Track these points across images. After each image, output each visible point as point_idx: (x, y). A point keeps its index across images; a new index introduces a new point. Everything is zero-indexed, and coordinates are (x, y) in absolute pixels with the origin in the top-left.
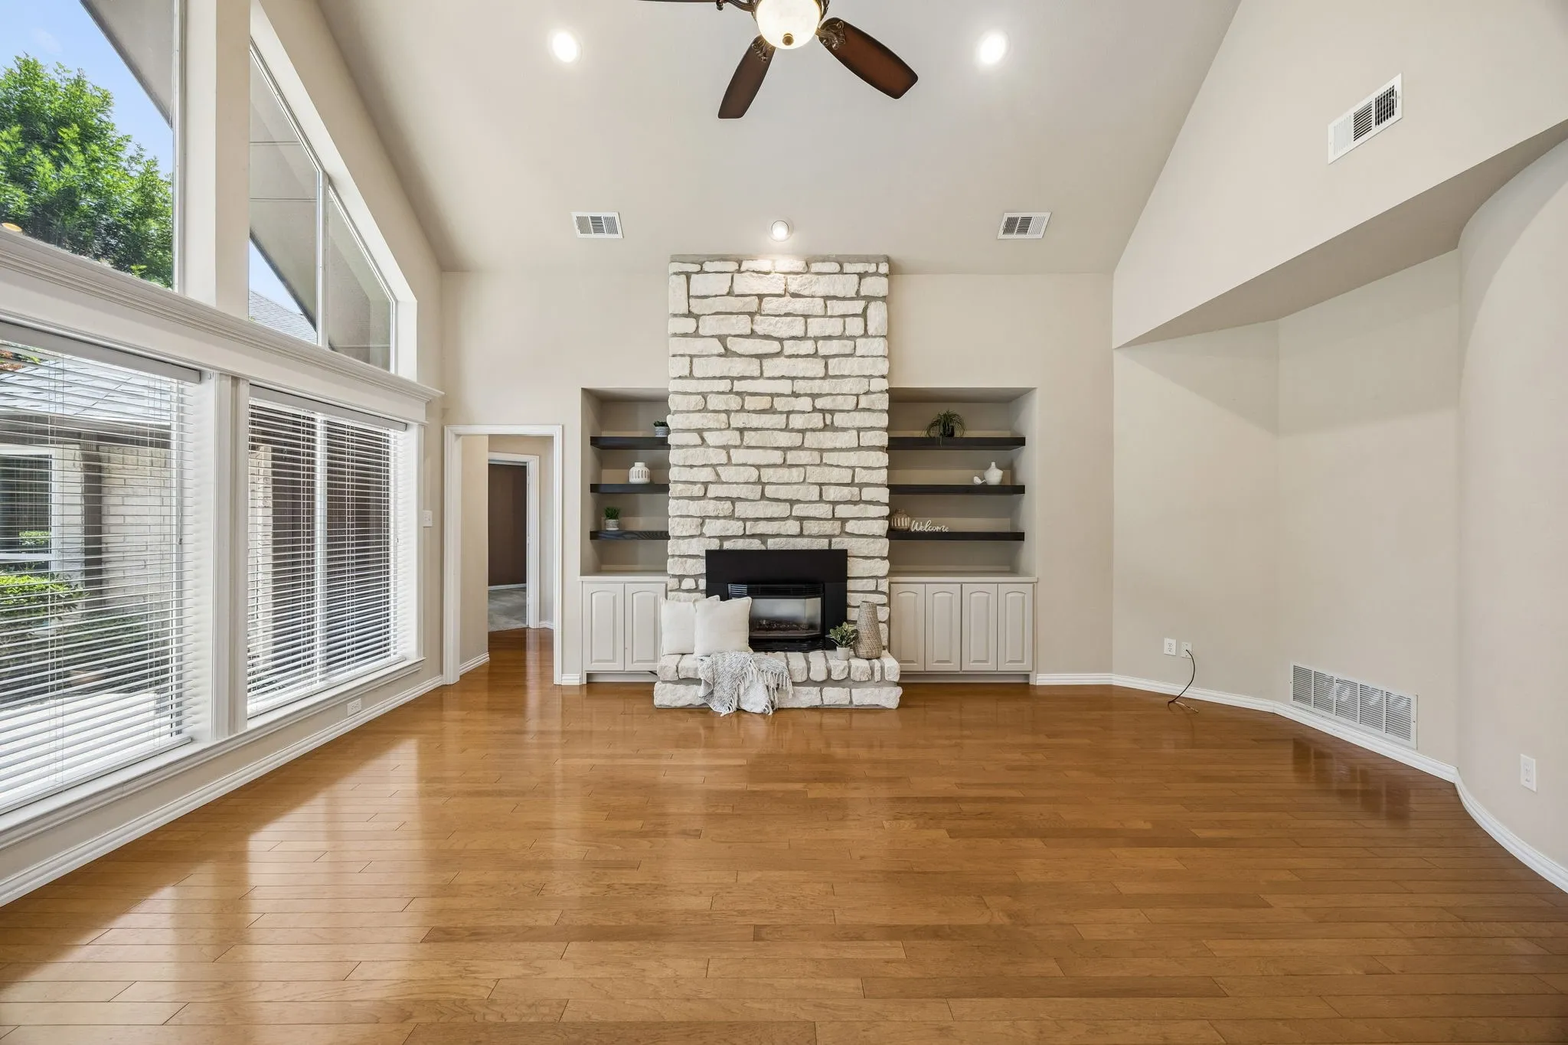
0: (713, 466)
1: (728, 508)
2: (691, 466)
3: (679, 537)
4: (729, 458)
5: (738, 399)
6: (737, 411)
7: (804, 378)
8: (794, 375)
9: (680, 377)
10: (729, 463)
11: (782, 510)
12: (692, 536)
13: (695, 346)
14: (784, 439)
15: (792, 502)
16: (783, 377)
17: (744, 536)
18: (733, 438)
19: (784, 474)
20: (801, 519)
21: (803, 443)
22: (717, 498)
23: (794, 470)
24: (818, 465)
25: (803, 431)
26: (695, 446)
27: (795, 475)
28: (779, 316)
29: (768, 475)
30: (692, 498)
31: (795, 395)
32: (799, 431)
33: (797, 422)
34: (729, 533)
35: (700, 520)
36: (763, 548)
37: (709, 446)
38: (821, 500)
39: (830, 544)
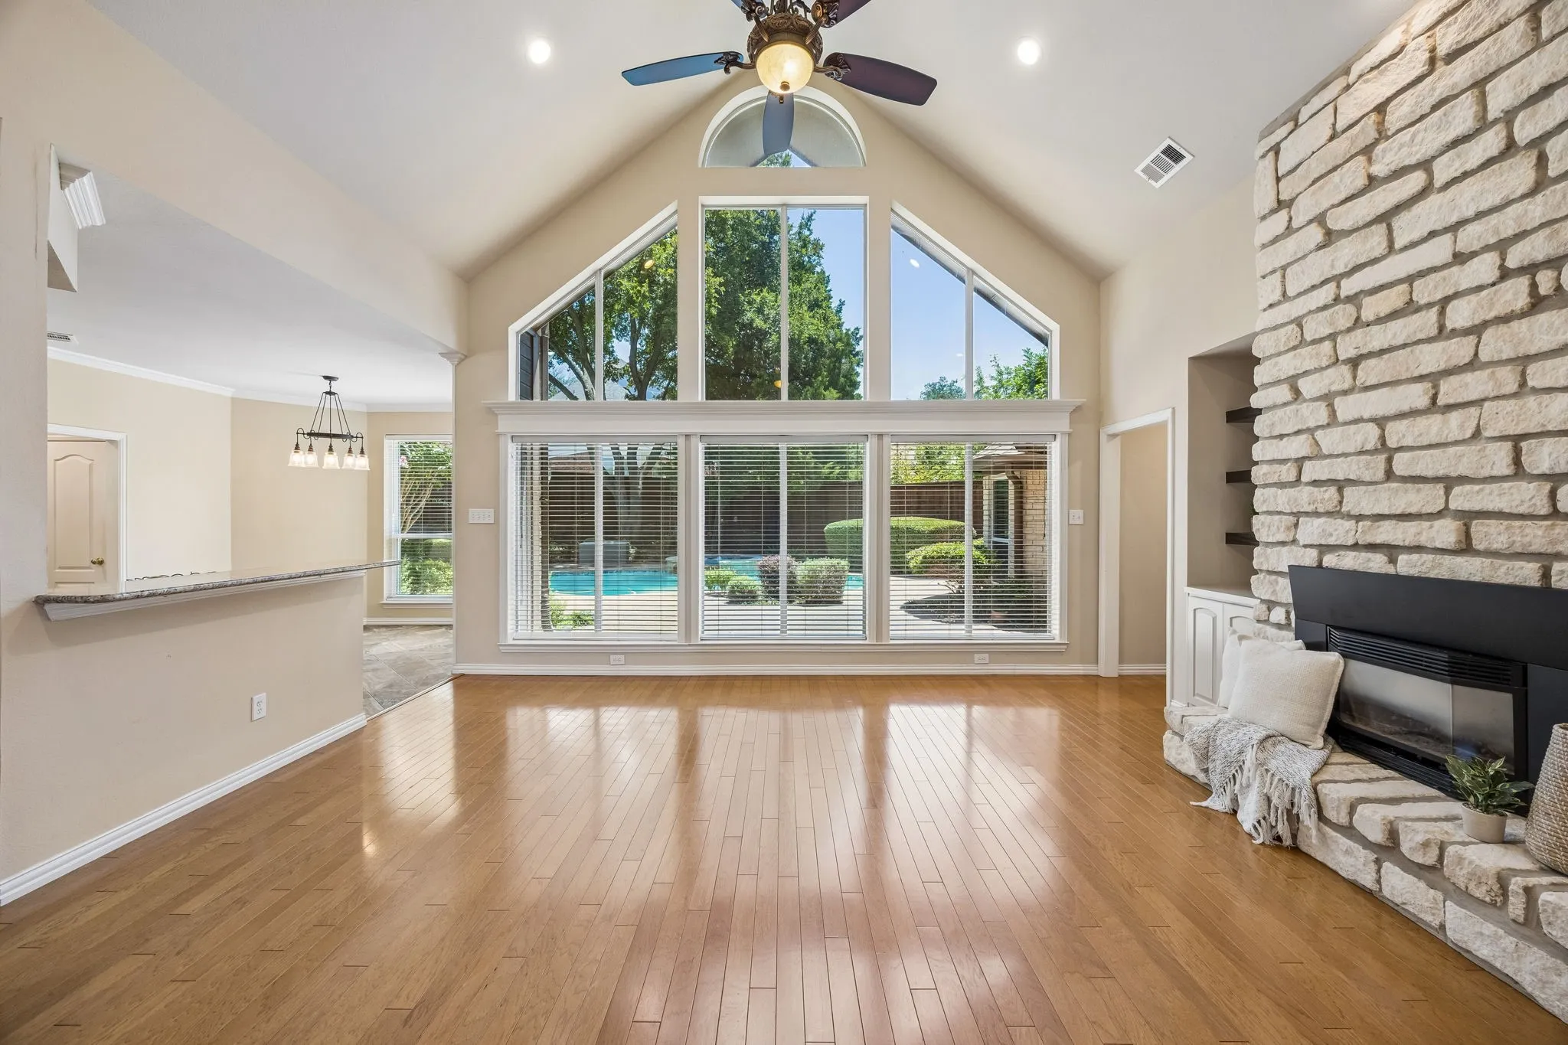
0: (1310, 431)
1: (1330, 499)
2: (1281, 437)
3: (1268, 544)
4: (1333, 413)
5: (1350, 309)
6: (1349, 330)
7: (1480, 215)
8: (1454, 219)
9: (1271, 306)
10: (1333, 421)
11: (1429, 498)
12: (1283, 543)
13: (1289, 248)
14: (1431, 358)
15: (1449, 482)
16: (1433, 234)
17: (1355, 546)
18: (1340, 377)
19: (1432, 427)
20: (1467, 517)
21: (1476, 354)
22: (1315, 483)
23: (1455, 417)
24: (1515, 395)
25: (1476, 330)
26: (1285, 404)
27: (1456, 425)
28: (1422, 117)
29: (1397, 434)
30: (1282, 485)
31: (1460, 258)
32: (1467, 332)
33: (1460, 315)
34: (1332, 541)
35: (1292, 519)
36: (1390, 570)
37: (1305, 401)
38: (1519, 471)
39: (1546, 575)
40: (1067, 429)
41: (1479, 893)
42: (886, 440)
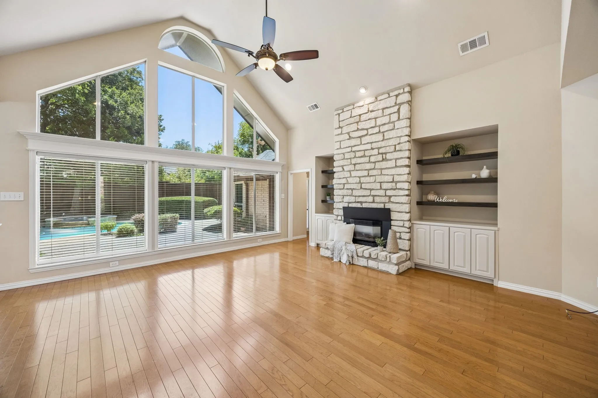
0: (346, 178)
1: (350, 192)
2: (340, 178)
3: (337, 202)
4: (351, 175)
5: (354, 153)
6: (354, 158)
7: (375, 142)
8: (371, 141)
9: (337, 149)
10: (351, 176)
11: (367, 193)
12: (340, 202)
13: (342, 137)
14: (368, 166)
15: (371, 190)
16: (368, 143)
17: (355, 202)
18: (351, 167)
19: (368, 179)
20: (374, 196)
21: (375, 167)
22: (347, 189)
23: (372, 177)
24: (380, 175)
25: (375, 162)
26: (341, 171)
27: (372, 179)
28: (366, 120)
29: (363, 180)
30: (340, 189)
31: (372, 149)
32: (373, 163)
33: (373, 159)
34: (351, 201)
35: (342, 197)
36: (361, 207)
37: (345, 171)
38: (381, 188)
39: (384, 206)
40: (281, 171)
41: (383, 260)
42: (232, 170)
